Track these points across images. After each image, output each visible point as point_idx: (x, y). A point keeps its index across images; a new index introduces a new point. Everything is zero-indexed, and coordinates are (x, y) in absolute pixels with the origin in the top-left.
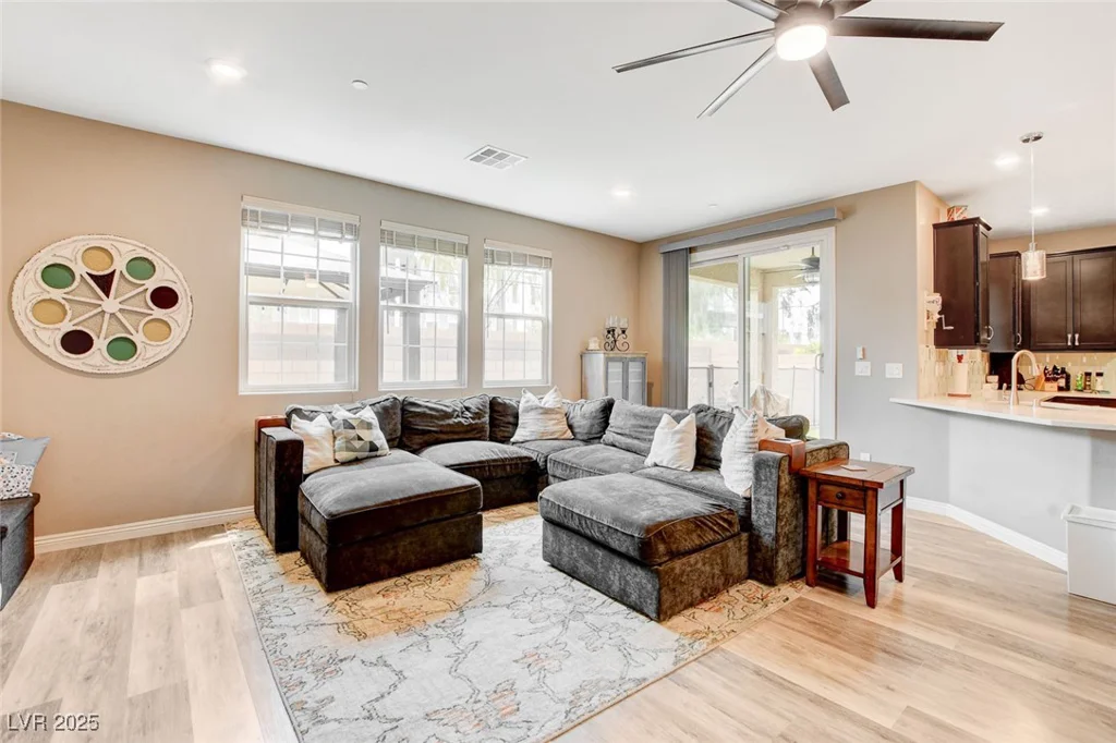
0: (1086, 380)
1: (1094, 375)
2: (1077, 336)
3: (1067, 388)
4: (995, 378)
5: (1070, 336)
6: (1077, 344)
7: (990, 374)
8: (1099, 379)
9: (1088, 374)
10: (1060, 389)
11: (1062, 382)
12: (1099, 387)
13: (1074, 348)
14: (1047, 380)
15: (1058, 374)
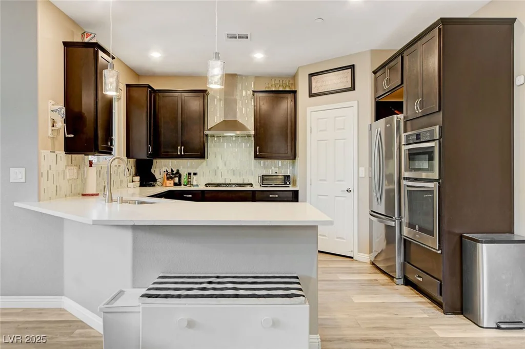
0: (189, 178)
1: (192, 174)
2: (183, 148)
3: (179, 184)
4: (137, 179)
5: (179, 148)
6: (183, 153)
7: (136, 175)
8: (195, 177)
9: (190, 174)
10: (175, 184)
11: (177, 180)
12: (195, 183)
13: (181, 157)
14: (168, 178)
15: (173, 174)
